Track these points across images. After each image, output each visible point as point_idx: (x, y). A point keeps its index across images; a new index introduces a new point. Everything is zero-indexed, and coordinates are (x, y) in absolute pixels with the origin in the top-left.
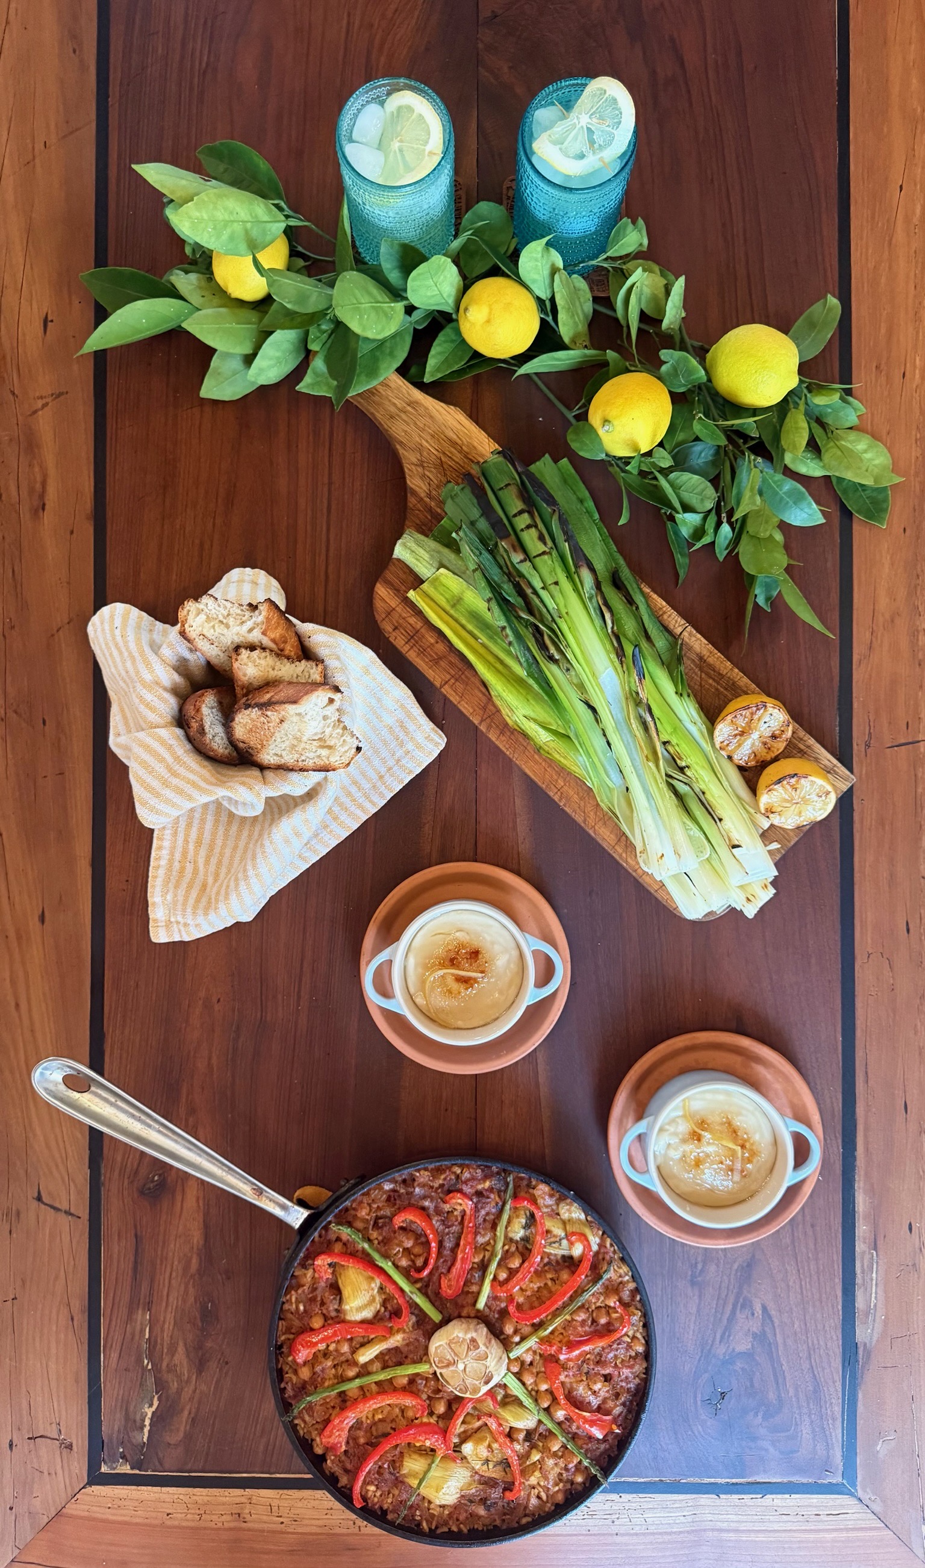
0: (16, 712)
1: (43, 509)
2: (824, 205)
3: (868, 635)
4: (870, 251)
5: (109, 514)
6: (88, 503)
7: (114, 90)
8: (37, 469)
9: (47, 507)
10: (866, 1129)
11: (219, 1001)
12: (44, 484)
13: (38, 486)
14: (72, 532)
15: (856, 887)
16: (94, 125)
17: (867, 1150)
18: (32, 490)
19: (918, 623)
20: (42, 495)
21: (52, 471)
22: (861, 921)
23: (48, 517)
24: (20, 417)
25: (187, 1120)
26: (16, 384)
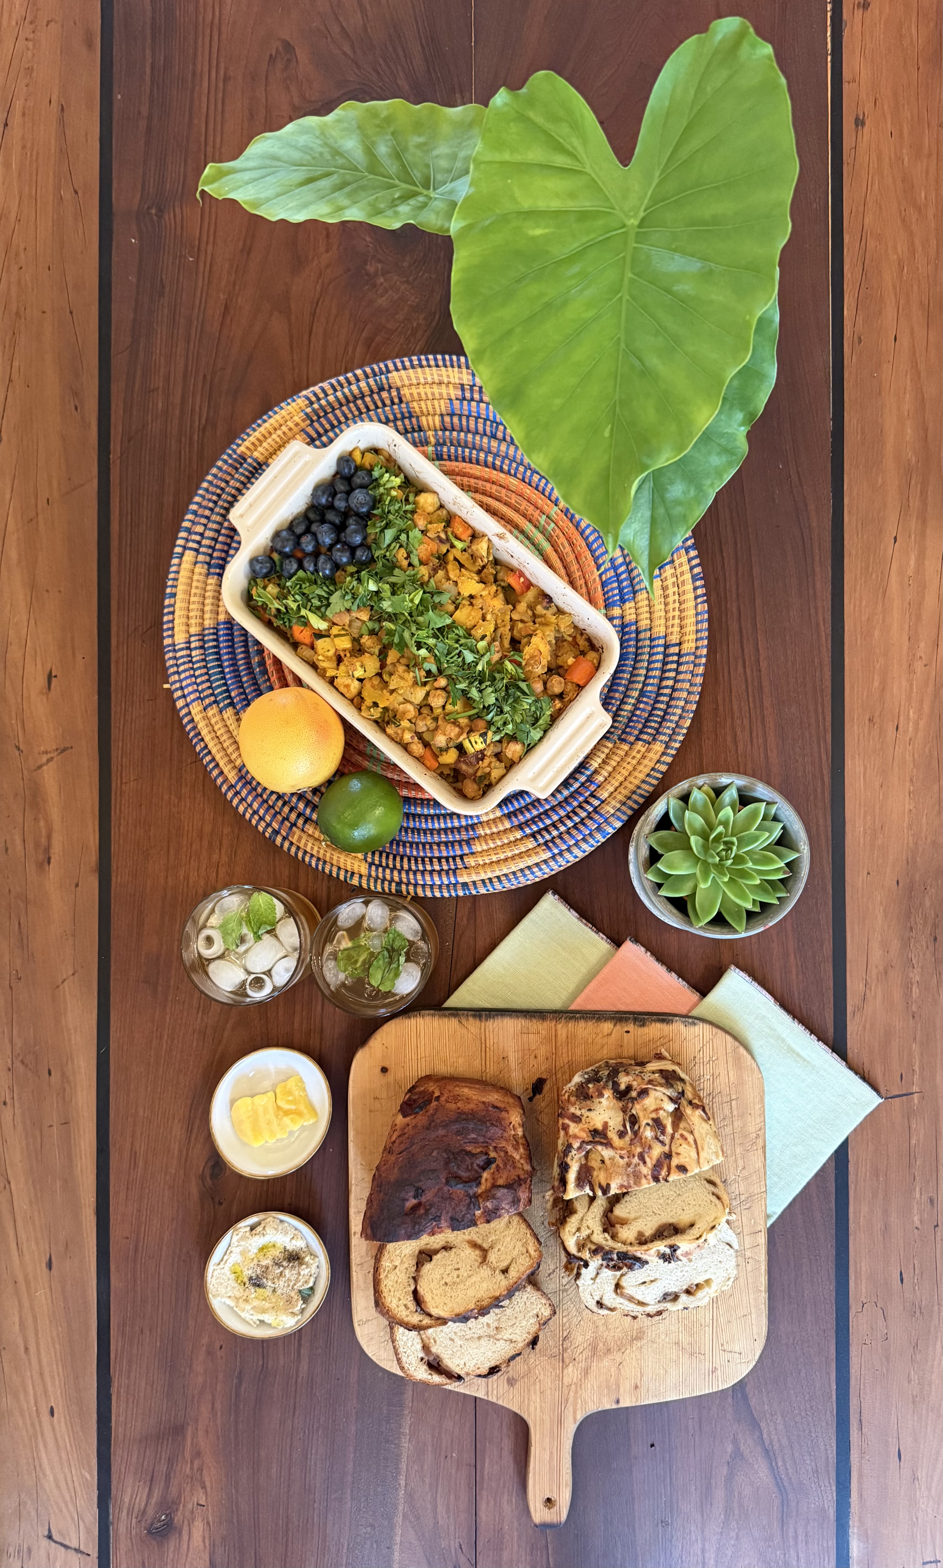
0: (23, 1063)
1: (49, 863)
2: (817, 558)
3: (862, 986)
4: (864, 603)
5: (114, 866)
6: (93, 856)
7: (116, 447)
8: (42, 823)
9: (52, 860)
10: (860, 1476)
11: (221, 1347)
12: (49, 837)
13: (43, 840)
14: (77, 885)
15: (851, 1238)
16: (96, 481)
17: (861, 1496)
18: (37, 845)
19: (912, 975)
20: (48, 849)
21: (57, 826)
22: (856, 1272)
23: (54, 871)
24: (25, 772)
25: (192, 1463)
26: (21, 740)
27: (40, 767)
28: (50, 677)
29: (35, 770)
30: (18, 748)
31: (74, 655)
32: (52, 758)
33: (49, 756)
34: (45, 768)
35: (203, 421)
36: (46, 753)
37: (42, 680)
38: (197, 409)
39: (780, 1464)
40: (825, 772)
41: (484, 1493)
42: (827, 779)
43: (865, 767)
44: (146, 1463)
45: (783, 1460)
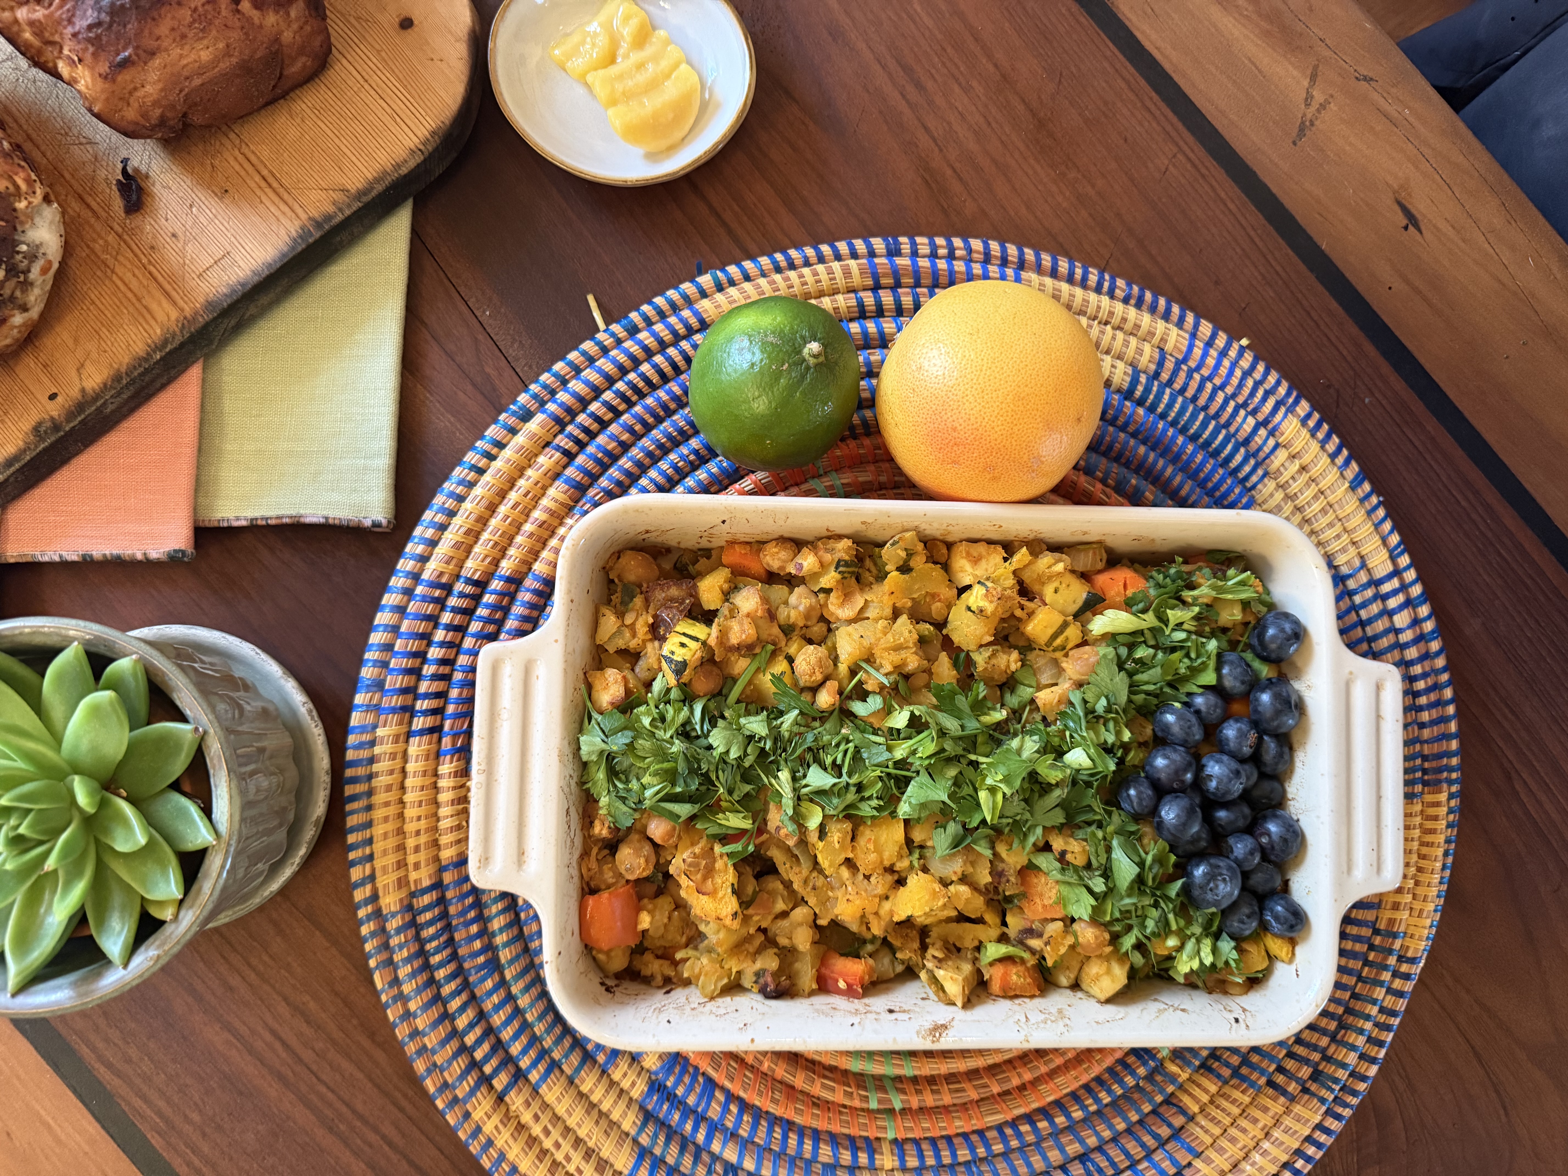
24: (1328, 53)
26: (1376, 96)
27: (1313, 78)
28: (1412, 220)
29: (1316, 68)
30: (1367, 79)
31: (1407, 282)
32: (1308, 105)
33: (1315, 106)
34: (1306, 83)
35: (1518, 787)
36: (1323, 106)
37: (1420, 206)
38: (1543, 798)
40: (117, 1082)
42: (103, 1073)
43: (59, 1141)
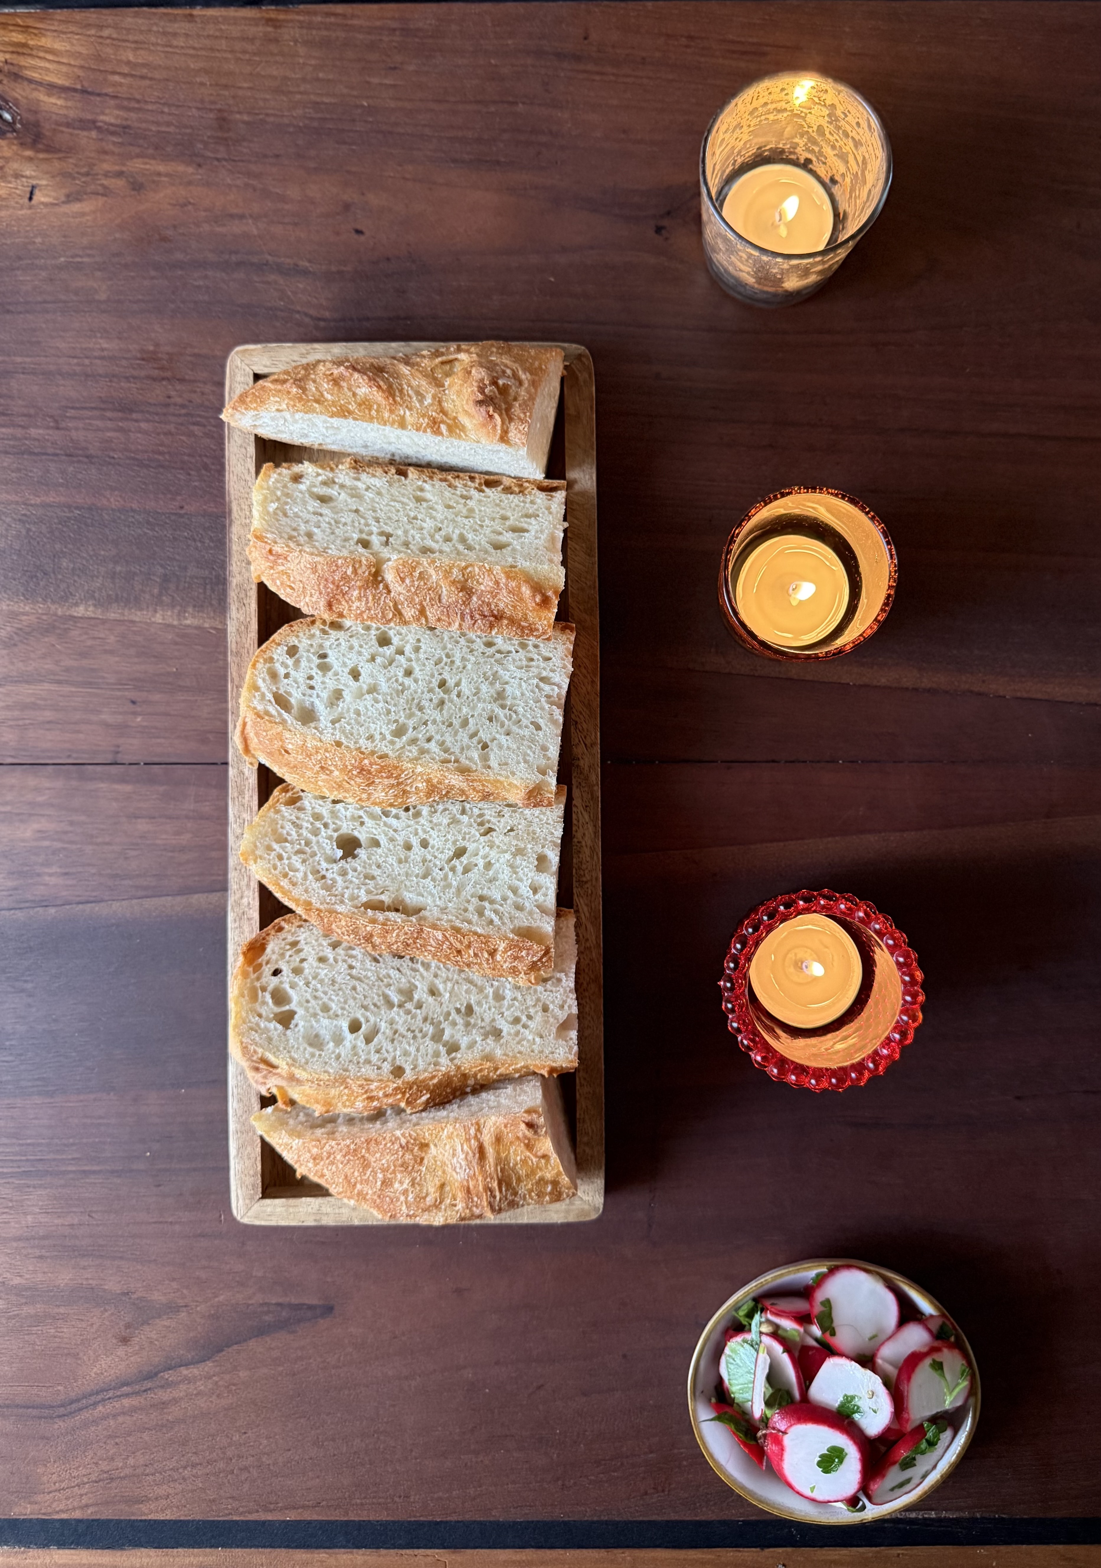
11: (359, 232)
25: (120, 174)
39: (126, 1402)
41: (59, 784)
44: (117, 78)
45: (133, 1410)
